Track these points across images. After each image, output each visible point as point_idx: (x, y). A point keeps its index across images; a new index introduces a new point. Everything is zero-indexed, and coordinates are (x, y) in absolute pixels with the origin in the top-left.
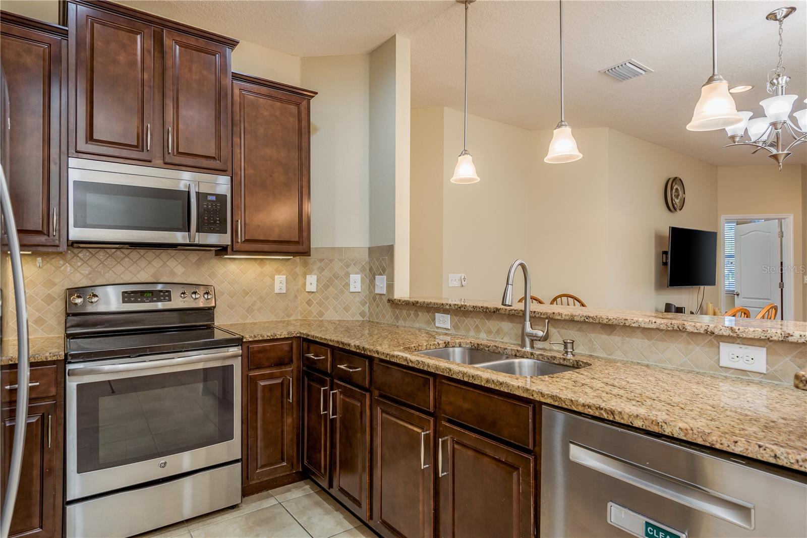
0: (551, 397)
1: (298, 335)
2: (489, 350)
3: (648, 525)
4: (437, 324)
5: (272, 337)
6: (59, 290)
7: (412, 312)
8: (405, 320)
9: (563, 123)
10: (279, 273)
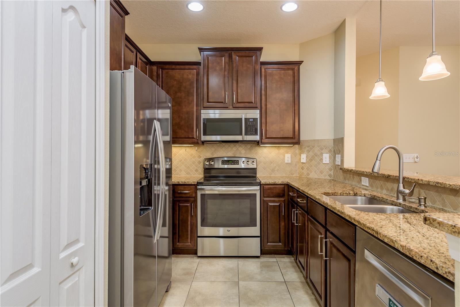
0: (357, 222)
1: (287, 183)
2: (379, 200)
3: (390, 300)
4: (363, 184)
5: (274, 183)
6: (202, 159)
7: (351, 176)
8: (348, 180)
9: (434, 53)
10: (287, 153)
